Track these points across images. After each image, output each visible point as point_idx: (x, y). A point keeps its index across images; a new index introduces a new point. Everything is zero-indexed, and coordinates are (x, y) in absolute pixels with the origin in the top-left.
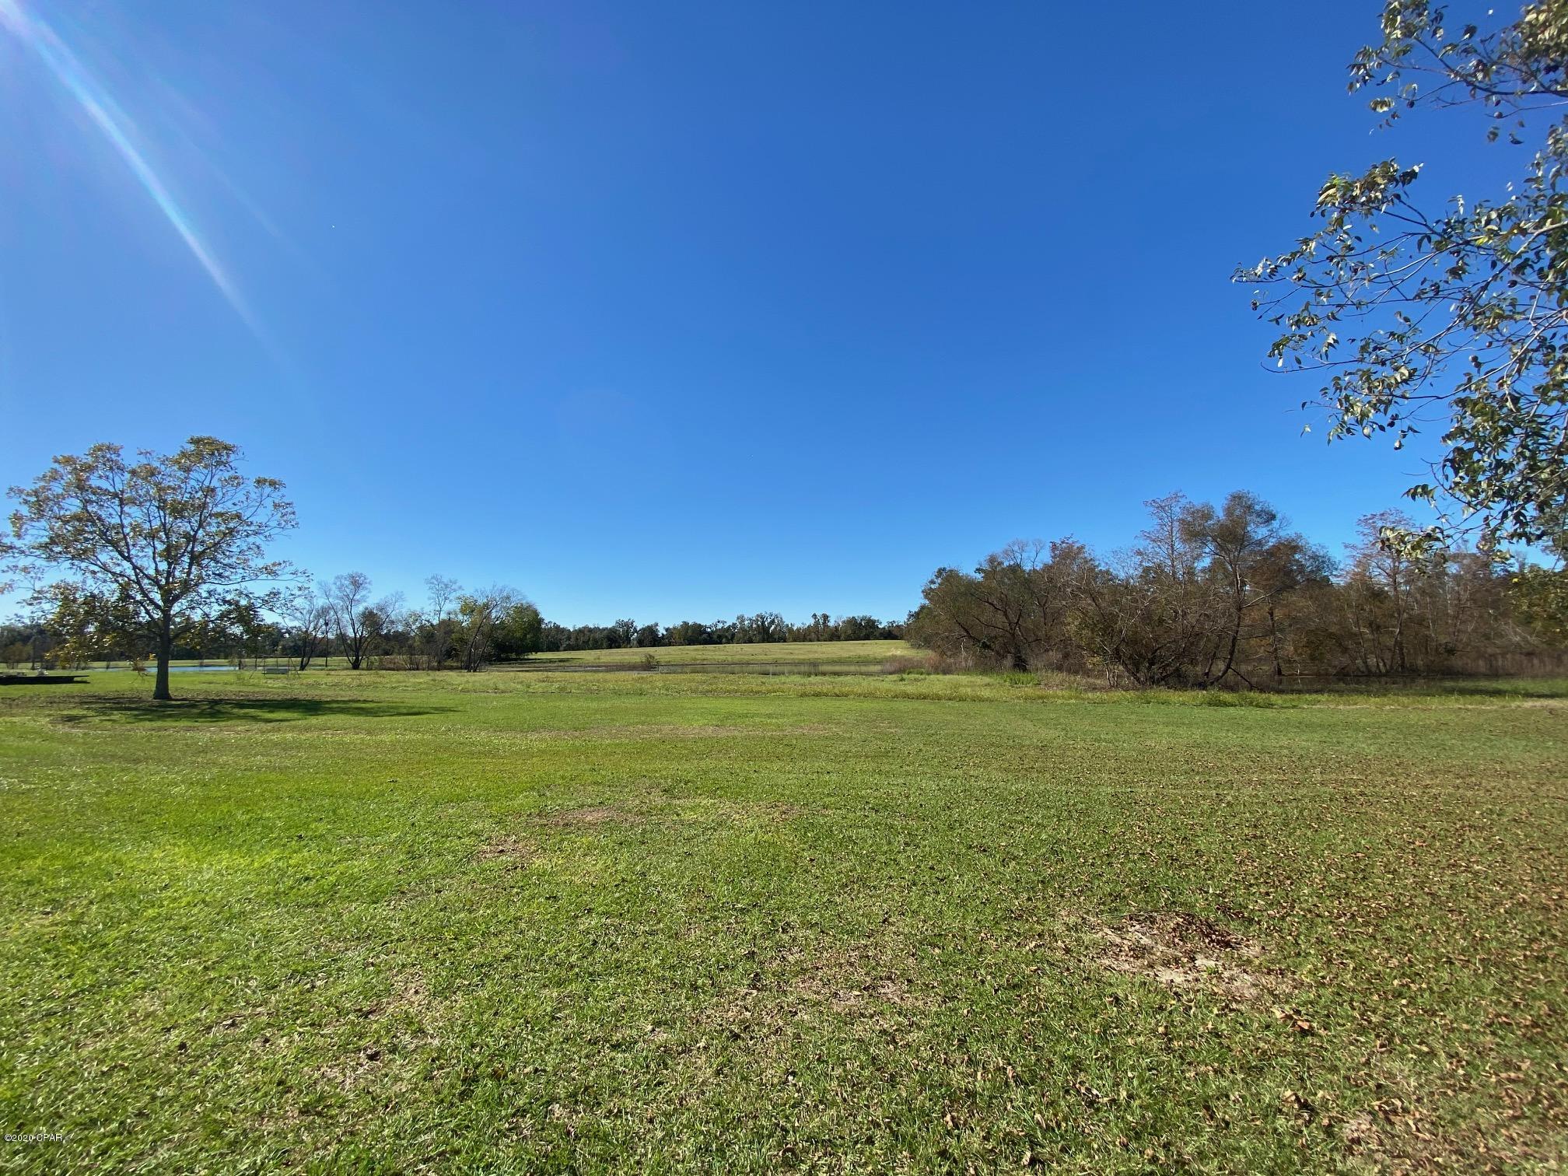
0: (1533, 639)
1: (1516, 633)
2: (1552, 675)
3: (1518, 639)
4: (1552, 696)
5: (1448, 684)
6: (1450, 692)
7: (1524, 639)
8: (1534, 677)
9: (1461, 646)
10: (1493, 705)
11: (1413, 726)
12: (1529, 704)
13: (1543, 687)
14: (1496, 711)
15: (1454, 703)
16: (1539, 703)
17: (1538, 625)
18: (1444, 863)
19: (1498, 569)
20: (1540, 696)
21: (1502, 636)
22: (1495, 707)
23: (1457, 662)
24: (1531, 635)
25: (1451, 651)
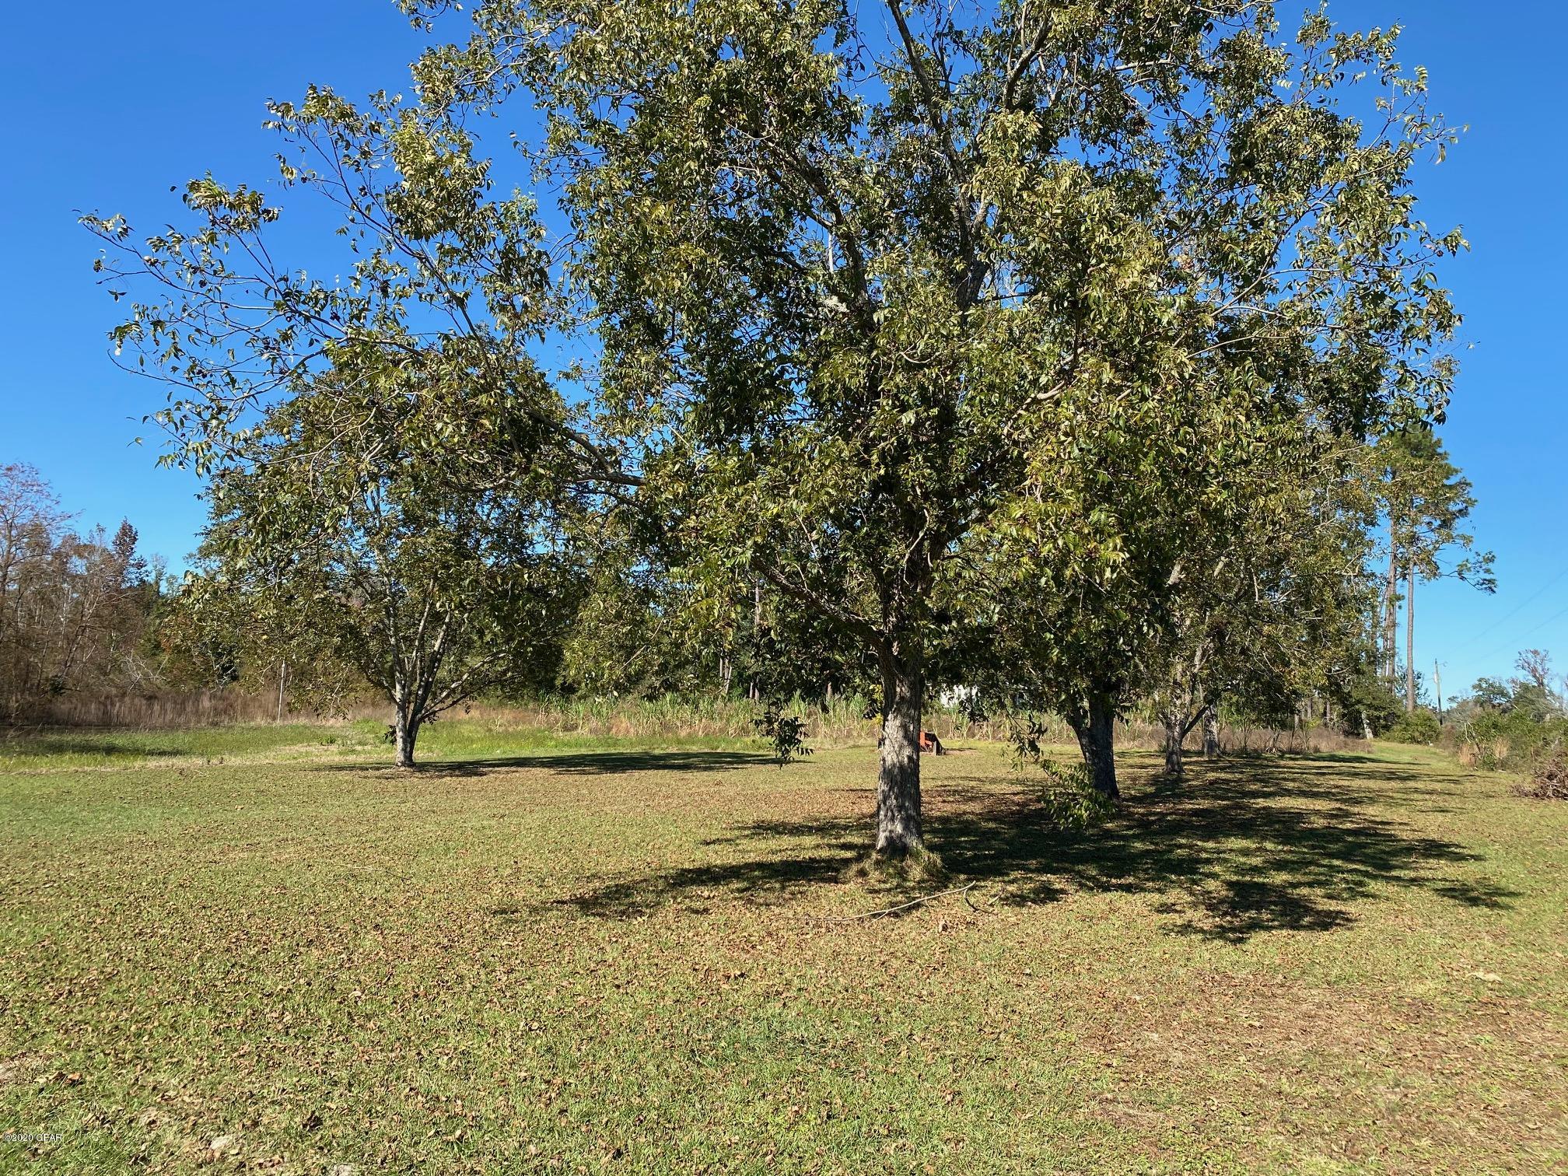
0: (157, 678)
1: (139, 668)
2: (172, 727)
3: (139, 676)
4: (175, 753)
5: (53, 738)
6: (59, 749)
7: (146, 676)
8: (153, 729)
9: (70, 684)
10: (113, 766)
11: (29, 797)
12: (153, 763)
13: (163, 741)
14: (118, 773)
15: (69, 764)
16: (163, 762)
17: (165, 658)
18: (130, 934)
19: (132, 574)
20: (162, 753)
21: (121, 671)
22: (116, 769)
23: (62, 706)
24: (154, 670)
25: (57, 689)
